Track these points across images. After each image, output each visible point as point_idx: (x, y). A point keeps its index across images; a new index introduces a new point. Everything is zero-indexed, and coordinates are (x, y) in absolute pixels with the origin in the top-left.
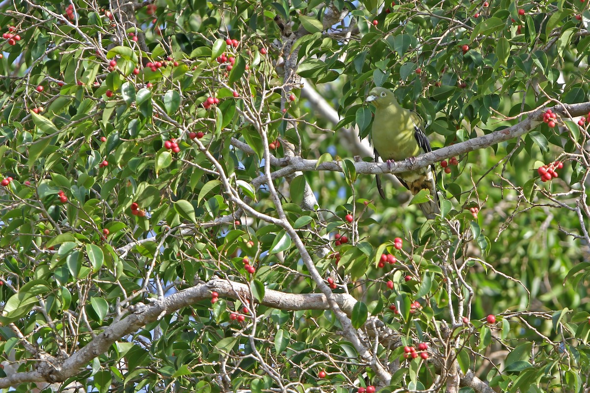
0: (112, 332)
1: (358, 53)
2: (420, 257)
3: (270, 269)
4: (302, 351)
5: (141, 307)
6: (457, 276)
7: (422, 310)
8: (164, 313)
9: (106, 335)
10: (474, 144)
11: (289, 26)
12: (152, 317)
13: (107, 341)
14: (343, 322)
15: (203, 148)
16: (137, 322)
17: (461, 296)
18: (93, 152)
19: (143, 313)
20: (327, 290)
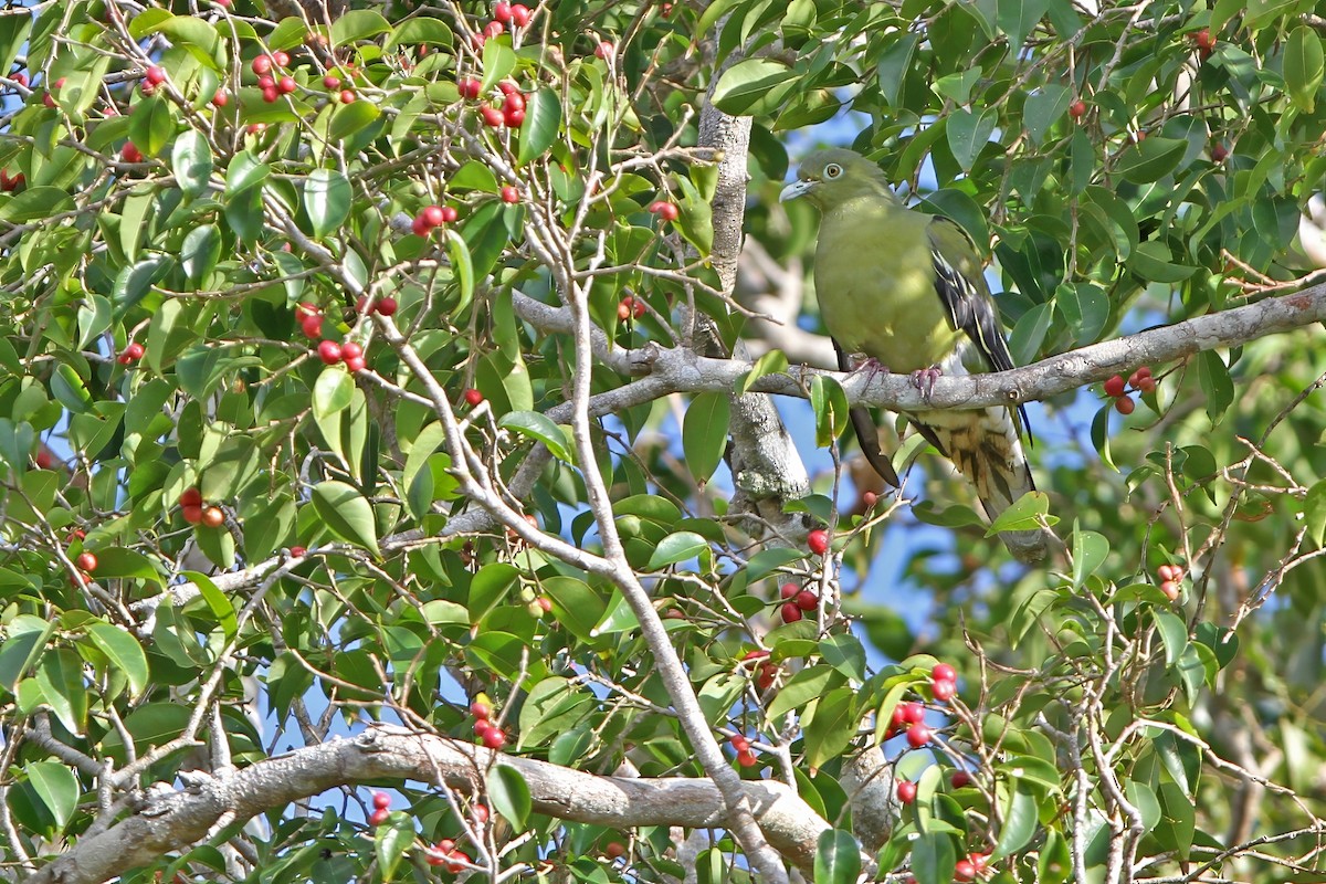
0: (76, 868)
3: (567, 687)
5: (162, 798)
8: (227, 819)
9: (58, 876)
10: (1201, 334)
12: (191, 828)
15: (396, 334)
16: (148, 840)
17: (1118, 822)
18: (90, 301)
19: (167, 816)
20: (728, 780)
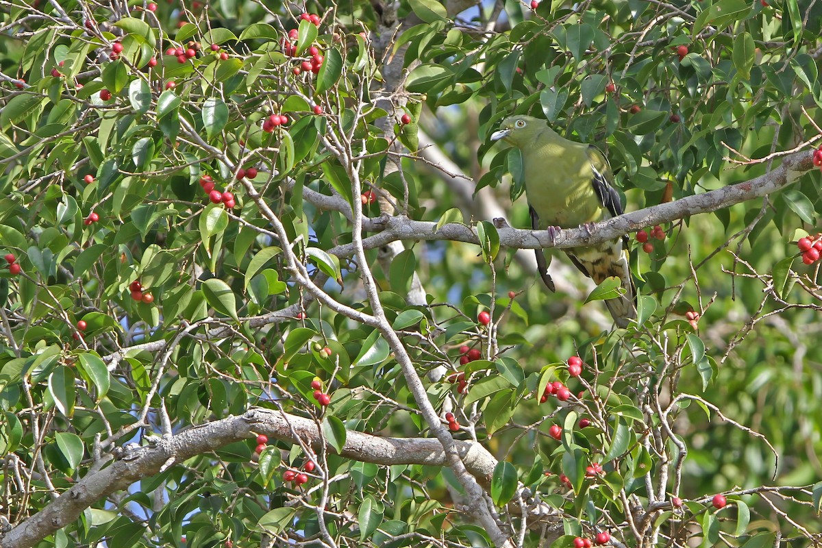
0: (86, 490)
1: (505, 56)
2: (607, 389)
3: (350, 394)
4: (401, 536)
5: (134, 450)
6: (661, 423)
7: (605, 477)
8: (171, 461)
9: (75, 494)
10: (691, 205)
11: (391, 8)
12: (151, 466)
13: (76, 504)
14: (470, 490)
15: (255, 193)
16: (126, 474)
17: (664, 456)
18: (65, 198)
19: (138, 460)
20: (446, 437)
